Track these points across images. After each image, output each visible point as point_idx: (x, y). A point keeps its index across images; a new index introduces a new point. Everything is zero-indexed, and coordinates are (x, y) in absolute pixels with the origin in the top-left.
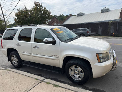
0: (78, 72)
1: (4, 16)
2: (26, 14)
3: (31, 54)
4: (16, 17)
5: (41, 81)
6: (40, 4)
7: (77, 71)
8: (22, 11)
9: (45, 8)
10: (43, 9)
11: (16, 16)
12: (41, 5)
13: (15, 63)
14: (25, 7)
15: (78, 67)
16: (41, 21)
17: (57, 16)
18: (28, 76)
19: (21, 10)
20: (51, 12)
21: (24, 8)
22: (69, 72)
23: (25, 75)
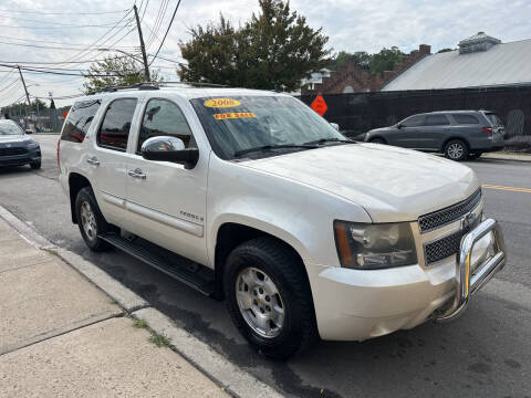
0: (267, 298)
1: (145, 58)
2: (223, 48)
3: (124, 203)
4: (185, 62)
5: (127, 313)
6: (281, 5)
7: (265, 294)
8: (208, 35)
9: (301, 21)
10: (294, 23)
11: (184, 57)
12: (287, 9)
13: (90, 231)
14: (223, 21)
15: (266, 276)
16: (278, 76)
17: (365, 56)
18: (97, 287)
19: (205, 31)
20: (327, 38)
21: (217, 24)
22: (238, 292)
23: (90, 281)
